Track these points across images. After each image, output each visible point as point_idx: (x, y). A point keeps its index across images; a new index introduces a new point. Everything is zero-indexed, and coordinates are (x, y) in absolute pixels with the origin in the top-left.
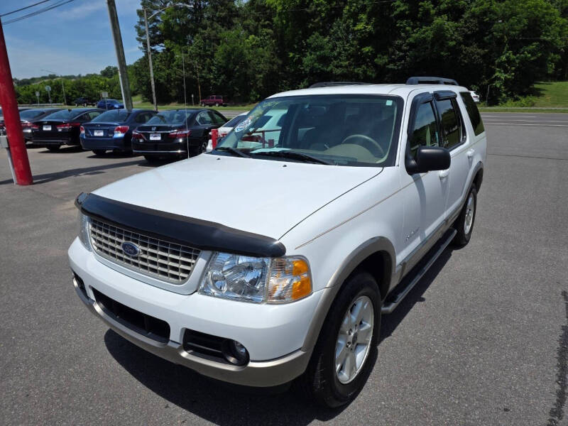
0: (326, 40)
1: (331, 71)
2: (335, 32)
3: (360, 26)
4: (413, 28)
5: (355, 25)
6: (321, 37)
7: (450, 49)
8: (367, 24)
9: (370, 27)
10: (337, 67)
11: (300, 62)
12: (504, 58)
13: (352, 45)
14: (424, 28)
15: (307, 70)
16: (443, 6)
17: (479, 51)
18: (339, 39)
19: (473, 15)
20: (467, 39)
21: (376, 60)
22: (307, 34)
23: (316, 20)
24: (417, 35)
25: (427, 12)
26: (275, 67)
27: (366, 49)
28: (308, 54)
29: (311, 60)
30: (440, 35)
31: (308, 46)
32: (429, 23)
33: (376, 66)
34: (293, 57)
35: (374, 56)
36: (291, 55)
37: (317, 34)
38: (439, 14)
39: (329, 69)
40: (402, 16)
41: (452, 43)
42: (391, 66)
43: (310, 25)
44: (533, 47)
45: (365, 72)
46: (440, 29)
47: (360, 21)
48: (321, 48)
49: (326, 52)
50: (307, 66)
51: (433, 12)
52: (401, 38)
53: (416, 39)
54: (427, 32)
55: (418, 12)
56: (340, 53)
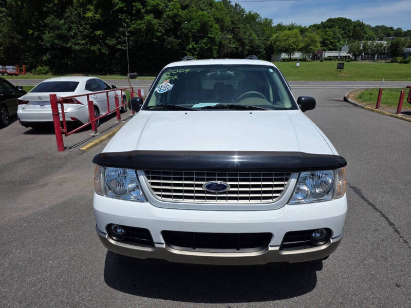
0: (62, 22)
1: (71, 47)
2: (68, 17)
3: (89, 15)
4: (131, 21)
5: (85, 13)
6: (57, 20)
7: (157, 38)
8: (95, 13)
9: (98, 16)
10: (76, 44)
11: (39, 38)
12: (190, 46)
13: (86, 29)
14: (139, 22)
15: (48, 45)
16: (149, 8)
17: (176, 40)
18: (72, 22)
19: (169, 16)
20: (168, 32)
21: (107, 41)
22: (44, 15)
23: (50, 5)
24: (135, 26)
25: (138, 11)
26: (15, 41)
27: (98, 33)
28: (47, 32)
29: (51, 37)
30: (150, 28)
31: (46, 26)
32: (142, 18)
33: (107, 46)
34: (33, 34)
35: (105, 38)
36: (30, 32)
37: (52, 16)
38: (148, 12)
39: (69, 45)
40: (121, 11)
41: (159, 34)
42: (119, 47)
43: (45, 9)
44: (205, 40)
45: (99, 50)
46: (149, 23)
47: (89, 10)
48: (58, 28)
49: (64, 31)
50: (48, 42)
51: (143, 11)
52: (124, 27)
53: (135, 29)
54: (141, 25)
55: (132, 10)
56: (76, 34)
